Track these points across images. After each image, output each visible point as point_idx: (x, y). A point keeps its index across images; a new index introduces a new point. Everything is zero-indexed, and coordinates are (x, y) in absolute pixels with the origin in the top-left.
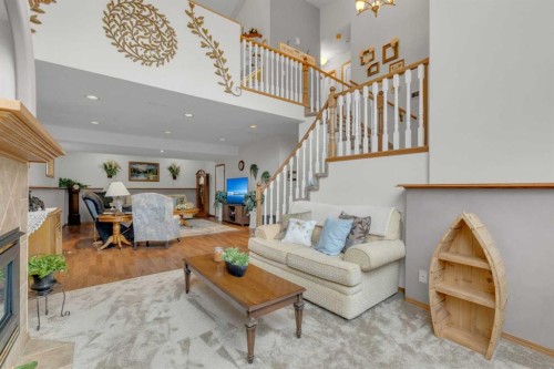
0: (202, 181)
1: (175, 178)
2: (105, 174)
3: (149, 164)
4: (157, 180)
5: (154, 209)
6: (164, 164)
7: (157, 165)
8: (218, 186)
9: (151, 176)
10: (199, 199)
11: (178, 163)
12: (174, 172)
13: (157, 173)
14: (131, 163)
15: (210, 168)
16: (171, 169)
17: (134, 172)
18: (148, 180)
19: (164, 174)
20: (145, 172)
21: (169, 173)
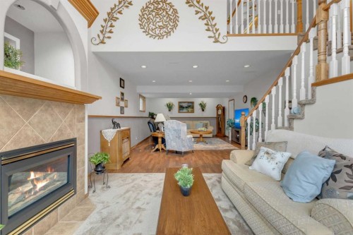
0: (220, 112)
1: (203, 110)
2: (168, 109)
3: (188, 102)
4: (193, 112)
5: (175, 130)
6: (197, 101)
7: (193, 103)
8: (230, 115)
9: (190, 110)
10: (218, 124)
11: (205, 100)
12: (203, 107)
13: (193, 108)
14: (180, 103)
15: (225, 103)
16: (201, 104)
17: (181, 108)
18: (188, 112)
19: (197, 108)
20: (187, 107)
21: (199, 107)
